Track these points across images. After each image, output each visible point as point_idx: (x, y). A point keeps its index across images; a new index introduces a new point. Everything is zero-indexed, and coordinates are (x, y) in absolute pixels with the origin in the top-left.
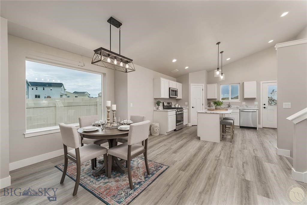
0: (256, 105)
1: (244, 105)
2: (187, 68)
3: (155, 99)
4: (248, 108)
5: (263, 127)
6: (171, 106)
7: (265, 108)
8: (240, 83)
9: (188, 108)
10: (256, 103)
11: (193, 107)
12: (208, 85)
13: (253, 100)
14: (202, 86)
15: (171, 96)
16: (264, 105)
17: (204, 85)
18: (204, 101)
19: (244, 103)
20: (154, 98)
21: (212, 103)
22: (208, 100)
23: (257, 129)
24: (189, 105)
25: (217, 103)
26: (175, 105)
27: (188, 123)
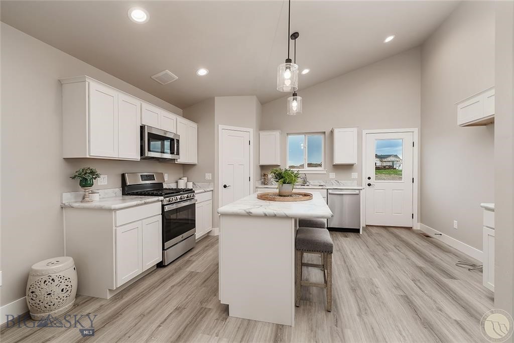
0: (354, 179)
1: (332, 179)
2: (202, 72)
3: (70, 161)
4: (340, 185)
5: (366, 226)
6: (161, 184)
7: (369, 185)
8: (324, 133)
9: (212, 189)
10: (354, 175)
11: (225, 186)
12: (262, 134)
13: (348, 167)
14: (249, 133)
15: (148, 154)
16: (369, 178)
17: (251, 130)
18: (253, 172)
19: (332, 175)
20: (67, 160)
21: (270, 176)
22: (263, 167)
23: (359, 232)
24: (216, 182)
25: (283, 177)
26: (177, 182)
27: (212, 227)
